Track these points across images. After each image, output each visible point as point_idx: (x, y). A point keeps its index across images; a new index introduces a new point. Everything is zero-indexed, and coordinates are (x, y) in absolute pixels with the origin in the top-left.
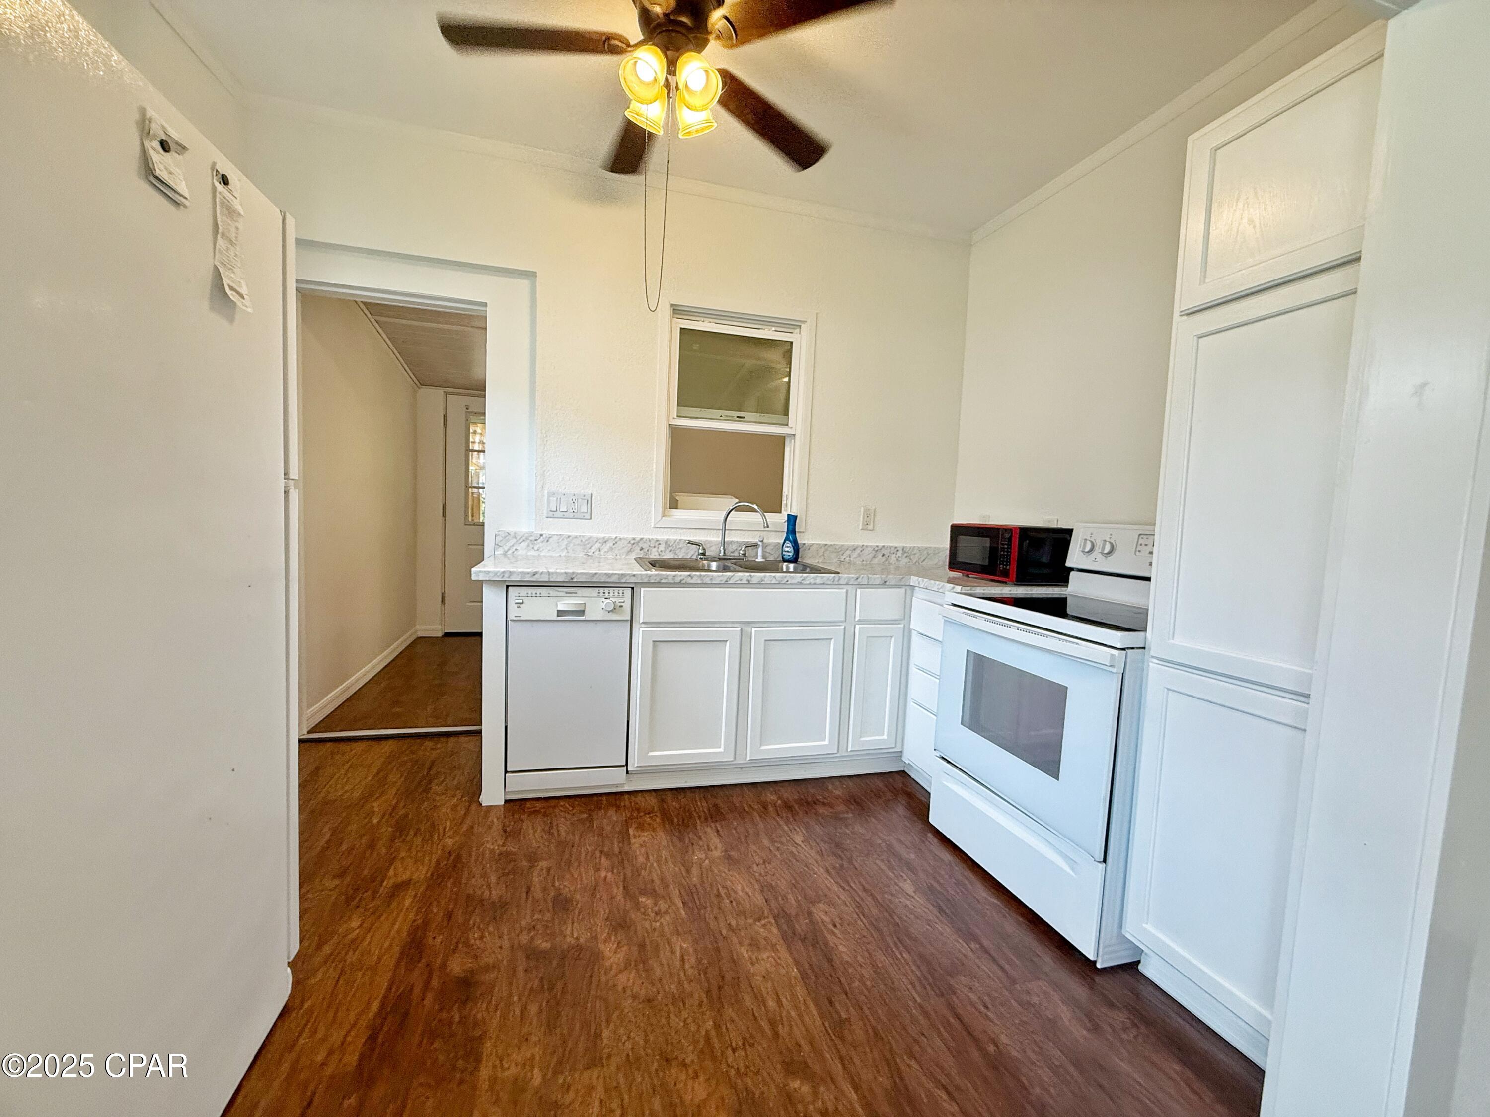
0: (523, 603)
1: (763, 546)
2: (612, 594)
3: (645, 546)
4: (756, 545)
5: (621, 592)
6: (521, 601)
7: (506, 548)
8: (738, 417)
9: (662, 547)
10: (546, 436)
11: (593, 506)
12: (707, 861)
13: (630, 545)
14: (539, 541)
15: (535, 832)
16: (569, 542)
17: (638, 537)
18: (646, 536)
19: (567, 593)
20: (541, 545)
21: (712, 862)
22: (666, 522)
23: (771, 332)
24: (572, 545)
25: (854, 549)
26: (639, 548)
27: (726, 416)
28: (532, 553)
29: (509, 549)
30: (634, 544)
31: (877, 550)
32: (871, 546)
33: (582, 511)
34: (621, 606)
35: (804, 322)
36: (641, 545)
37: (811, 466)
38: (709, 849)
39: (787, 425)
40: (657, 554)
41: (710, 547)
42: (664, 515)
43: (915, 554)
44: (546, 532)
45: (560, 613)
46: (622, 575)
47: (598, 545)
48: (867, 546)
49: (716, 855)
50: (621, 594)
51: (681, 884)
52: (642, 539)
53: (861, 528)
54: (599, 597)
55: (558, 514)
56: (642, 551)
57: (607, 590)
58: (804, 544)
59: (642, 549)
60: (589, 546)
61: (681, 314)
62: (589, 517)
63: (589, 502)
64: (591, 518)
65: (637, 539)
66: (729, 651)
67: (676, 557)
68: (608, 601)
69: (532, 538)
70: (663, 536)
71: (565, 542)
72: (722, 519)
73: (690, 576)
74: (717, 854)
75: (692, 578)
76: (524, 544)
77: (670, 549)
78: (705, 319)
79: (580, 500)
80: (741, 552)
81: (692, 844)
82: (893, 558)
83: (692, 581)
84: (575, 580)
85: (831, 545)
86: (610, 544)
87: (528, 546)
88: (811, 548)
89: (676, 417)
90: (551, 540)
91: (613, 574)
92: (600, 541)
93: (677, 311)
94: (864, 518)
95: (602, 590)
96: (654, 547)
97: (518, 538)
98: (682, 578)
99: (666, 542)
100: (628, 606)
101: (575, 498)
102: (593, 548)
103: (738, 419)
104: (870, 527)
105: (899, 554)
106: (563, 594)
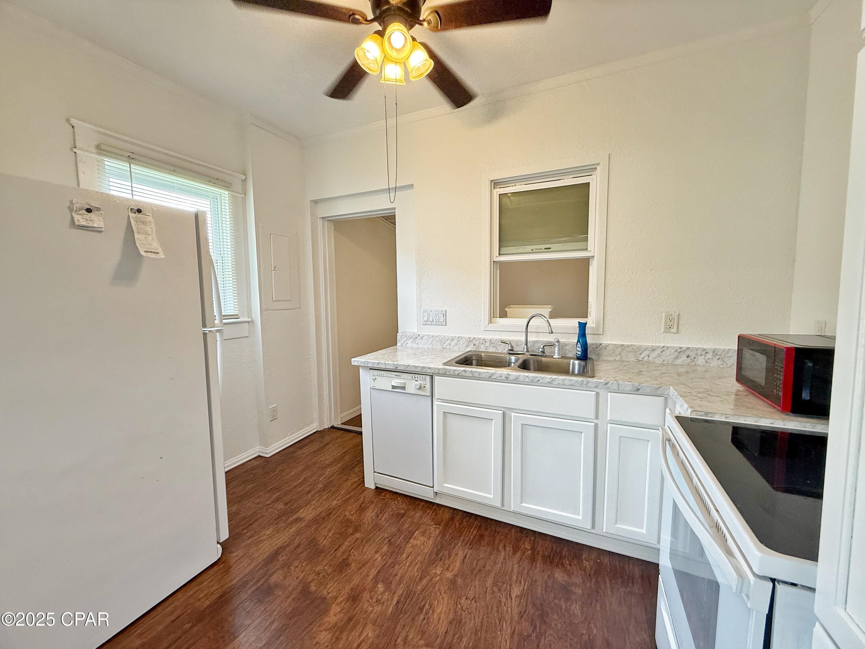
0: (375, 379)
1: (559, 345)
2: (419, 379)
3: (477, 343)
4: (552, 345)
5: (424, 378)
6: (375, 378)
7: (402, 342)
8: (545, 249)
9: (487, 344)
10: (421, 278)
11: (447, 317)
12: (438, 578)
13: (467, 342)
14: (418, 338)
15: (372, 512)
16: (433, 340)
17: (472, 336)
18: (476, 336)
19: (396, 376)
20: (419, 341)
21: (441, 580)
22: (492, 327)
23: (570, 180)
24: (434, 341)
25: (654, 350)
26: (473, 345)
27: (536, 249)
28: (414, 345)
29: (403, 343)
30: (469, 341)
31: (680, 351)
32: (673, 348)
33: (441, 321)
34: (424, 387)
35: (598, 164)
36: (474, 342)
37: (607, 281)
38: (448, 569)
39: (587, 249)
40: (484, 348)
41: (521, 345)
42: (490, 322)
43: (730, 357)
44: (422, 333)
45: (394, 387)
46: (423, 367)
47: (448, 342)
48: (668, 348)
49: (447, 576)
50: (424, 379)
51: (408, 587)
52: (474, 338)
53: (662, 331)
54: (412, 379)
55: (429, 323)
56: (475, 346)
57: (416, 376)
58: (601, 344)
59: (474, 345)
60: (444, 342)
61: (502, 185)
62: (445, 325)
63: (445, 315)
64: (446, 325)
65: (472, 339)
66: (495, 427)
67: (497, 351)
68: (416, 383)
69: (414, 337)
70: (488, 336)
71: (431, 339)
72: (525, 324)
73: (464, 371)
74: (449, 575)
75: (466, 372)
76: (411, 340)
77: (493, 345)
78: (516, 184)
79: (440, 314)
80: (540, 350)
81: (441, 560)
82: (701, 360)
83: (466, 375)
84: (398, 369)
85: (628, 346)
86: (455, 341)
87: (413, 341)
88: (608, 348)
89: (498, 255)
90: (423, 338)
91: (418, 366)
92: (450, 339)
93: (495, 184)
94: (666, 322)
95: (413, 375)
96: (483, 344)
97: (408, 336)
98: (459, 372)
99: (490, 341)
100: (428, 386)
101: (437, 313)
102: (446, 343)
103: (546, 250)
104: (674, 330)
105: (709, 356)
106: (395, 376)
